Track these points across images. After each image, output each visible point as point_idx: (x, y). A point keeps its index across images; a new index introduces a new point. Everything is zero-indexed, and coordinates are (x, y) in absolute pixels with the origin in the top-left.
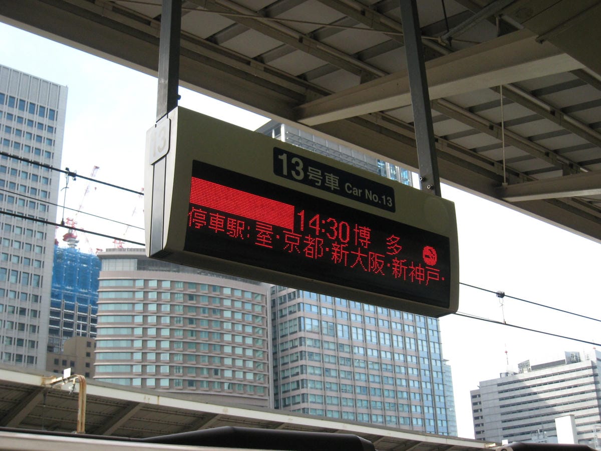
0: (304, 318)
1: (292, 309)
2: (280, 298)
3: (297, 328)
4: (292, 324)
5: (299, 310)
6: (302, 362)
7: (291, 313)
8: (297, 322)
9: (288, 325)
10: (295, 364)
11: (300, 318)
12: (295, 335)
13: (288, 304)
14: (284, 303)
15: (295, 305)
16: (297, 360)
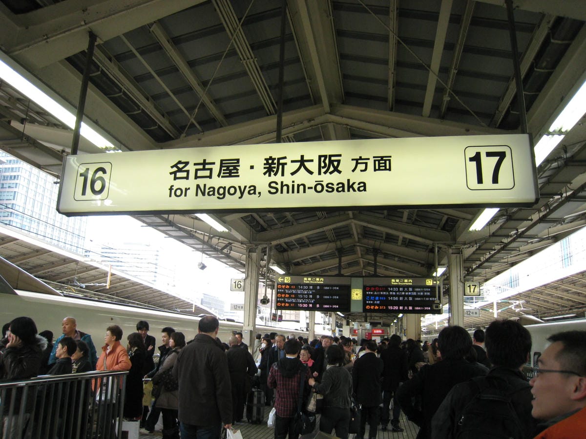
0: (18, 193)
1: (11, 185)
2: (4, 177)
3: (12, 198)
4: (9, 194)
5: (16, 187)
6: (11, 218)
7: (9, 187)
8: (13, 194)
9: (6, 194)
10: (6, 218)
11: (15, 192)
12: (10, 201)
13: (9, 181)
14: (6, 180)
15: (13, 183)
16: (7, 216)
